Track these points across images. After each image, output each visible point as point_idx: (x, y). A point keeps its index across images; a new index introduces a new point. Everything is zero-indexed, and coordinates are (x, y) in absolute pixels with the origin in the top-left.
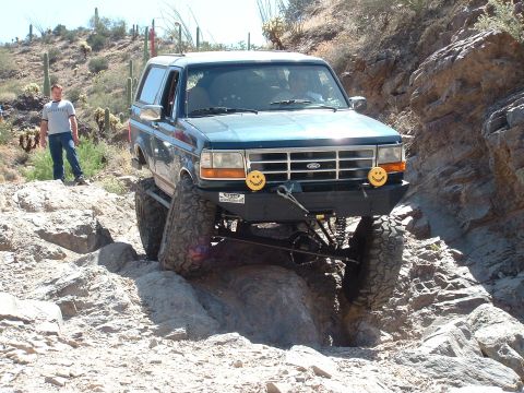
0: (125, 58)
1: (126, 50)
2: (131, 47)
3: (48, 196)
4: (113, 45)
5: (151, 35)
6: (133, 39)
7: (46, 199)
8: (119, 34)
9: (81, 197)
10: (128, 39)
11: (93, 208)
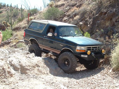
0: (6, 11)
1: (6, 9)
2: (7, 8)
3: (20, 61)
4: (3, 8)
5: (11, 6)
6: (7, 7)
7: (20, 62)
8: (4, 6)
9: (31, 60)
10: (6, 7)
11: (36, 64)
